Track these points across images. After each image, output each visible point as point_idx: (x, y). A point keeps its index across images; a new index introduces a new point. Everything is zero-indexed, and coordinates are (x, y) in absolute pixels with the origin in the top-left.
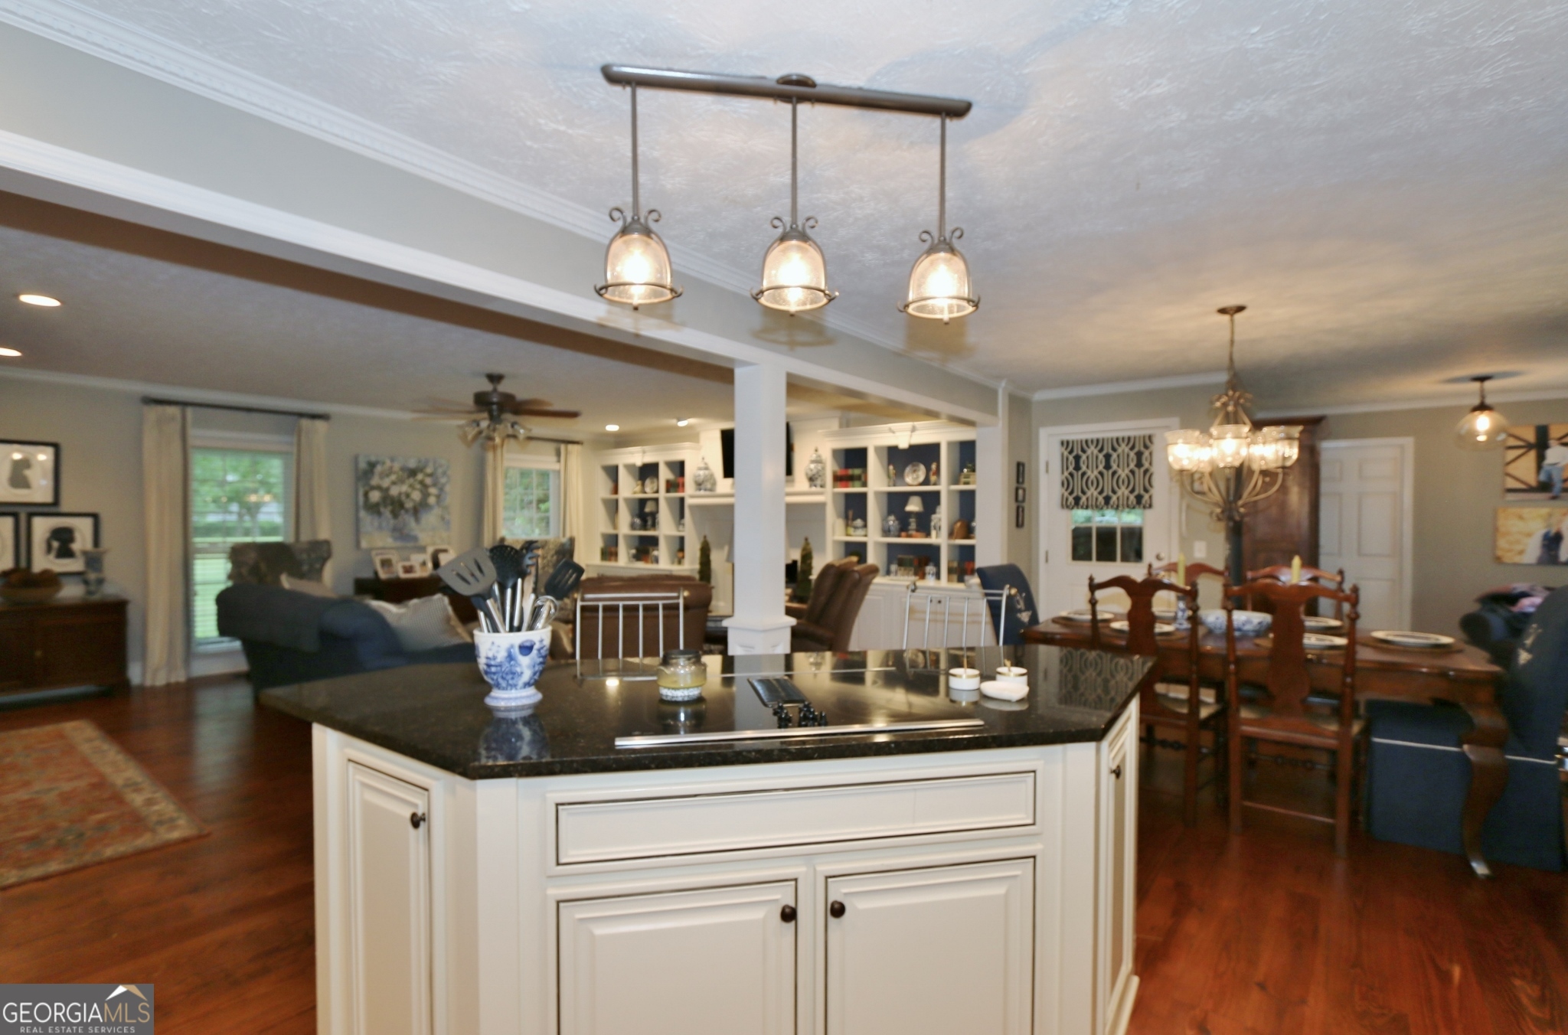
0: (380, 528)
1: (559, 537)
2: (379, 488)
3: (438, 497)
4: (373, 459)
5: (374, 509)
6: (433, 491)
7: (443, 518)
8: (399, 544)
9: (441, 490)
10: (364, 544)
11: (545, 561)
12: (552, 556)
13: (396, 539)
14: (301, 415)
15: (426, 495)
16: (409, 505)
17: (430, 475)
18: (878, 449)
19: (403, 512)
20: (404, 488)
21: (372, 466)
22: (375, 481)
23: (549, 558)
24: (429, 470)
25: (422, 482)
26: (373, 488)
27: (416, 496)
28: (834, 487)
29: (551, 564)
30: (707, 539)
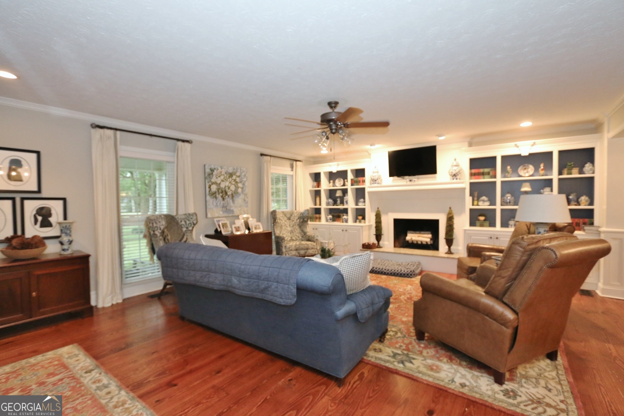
0: (217, 206)
1: (293, 210)
2: (215, 183)
3: (242, 188)
4: (213, 167)
5: (213, 195)
6: (240, 185)
7: (245, 201)
8: (226, 215)
9: (244, 184)
10: (209, 215)
11: (293, 223)
12: (297, 220)
13: (224, 212)
14: (178, 140)
15: (237, 188)
16: (229, 193)
17: (239, 176)
19: (227, 197)
20: (227, 184)
21: (212, 170)
22: (213, 180)
23: (295, 221)
24: (238, 174)
25: (235, 180)
26: (213, 183)
27: (233, 188)
28: (470, 180)
29: (297, 224)
30: (379, 209)
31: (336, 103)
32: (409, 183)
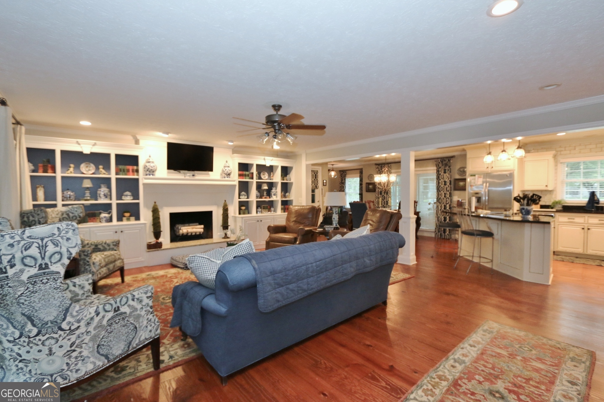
28: (238, 178)
31: (280, 107)
32: (192, 178)
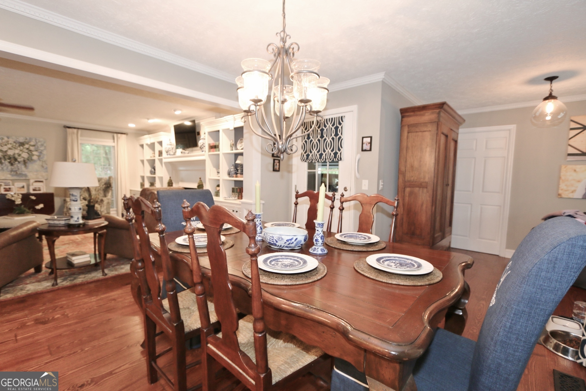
0: (2, 170)
3: (39, 156)
6: (35, 153)
9: (41, 153)
13: (13, 175)
15: (31, 155)
17: (34, 146)
18: (224, 130)
19: (17, 163)
20: (17, 151)
24: (32, 143)
25: (28, 149)
27: (25, 155)
28: (209, 151)
29: (102, 189)
30: (171, 178)
